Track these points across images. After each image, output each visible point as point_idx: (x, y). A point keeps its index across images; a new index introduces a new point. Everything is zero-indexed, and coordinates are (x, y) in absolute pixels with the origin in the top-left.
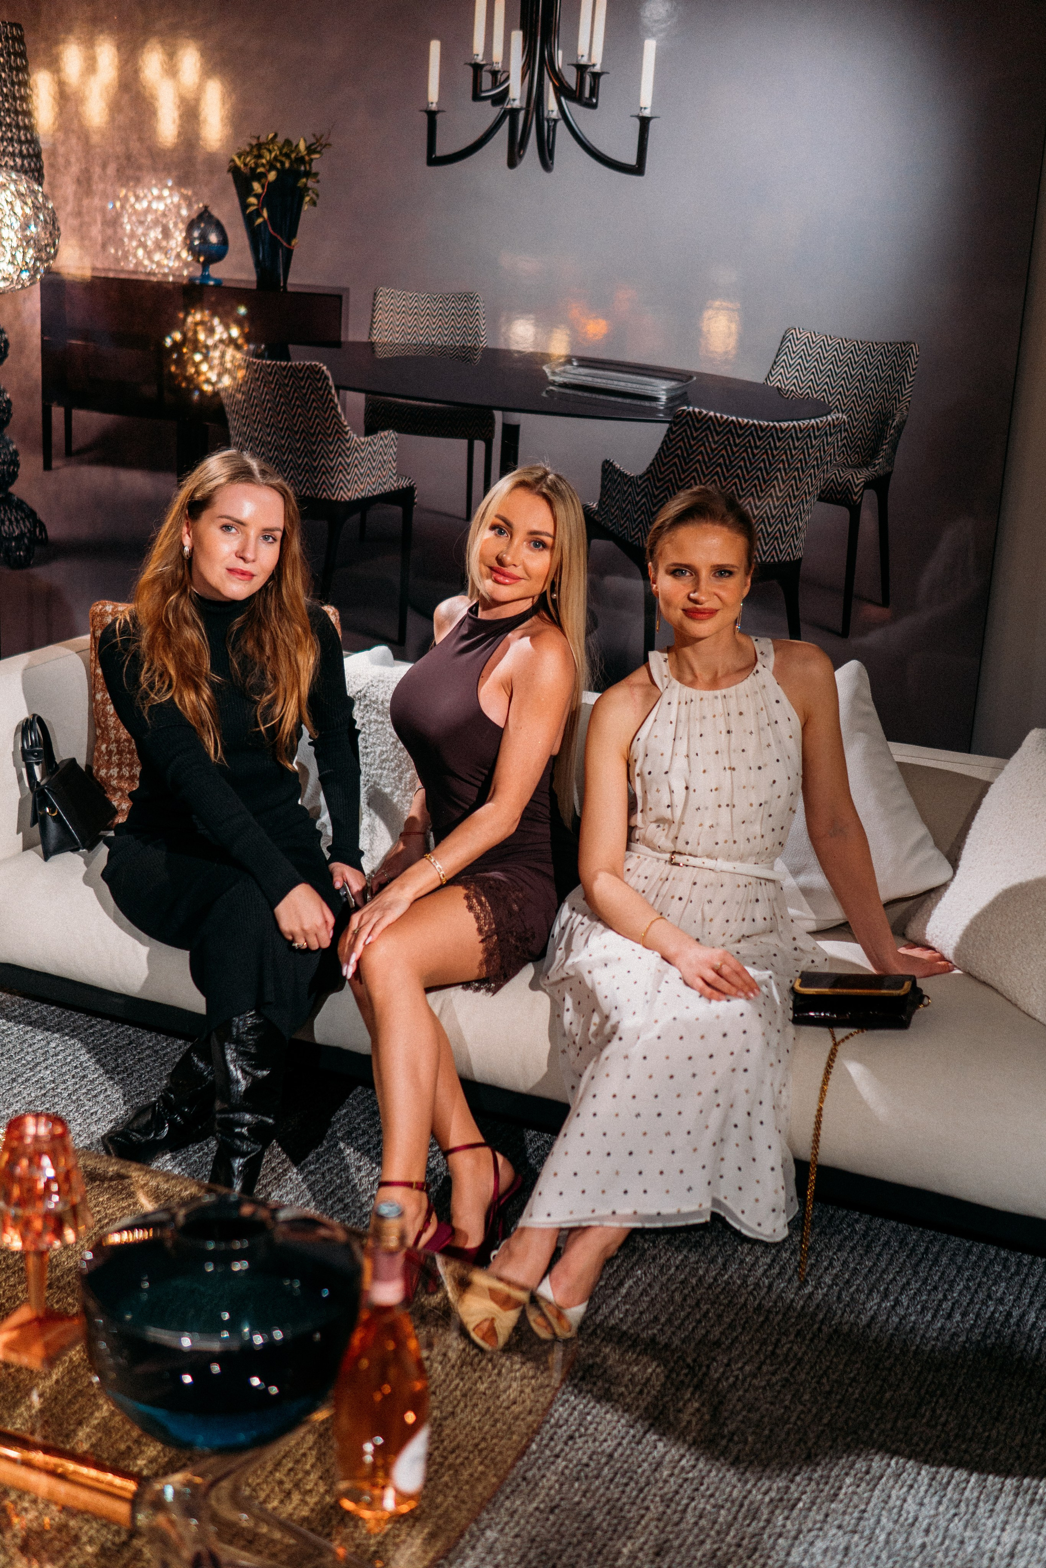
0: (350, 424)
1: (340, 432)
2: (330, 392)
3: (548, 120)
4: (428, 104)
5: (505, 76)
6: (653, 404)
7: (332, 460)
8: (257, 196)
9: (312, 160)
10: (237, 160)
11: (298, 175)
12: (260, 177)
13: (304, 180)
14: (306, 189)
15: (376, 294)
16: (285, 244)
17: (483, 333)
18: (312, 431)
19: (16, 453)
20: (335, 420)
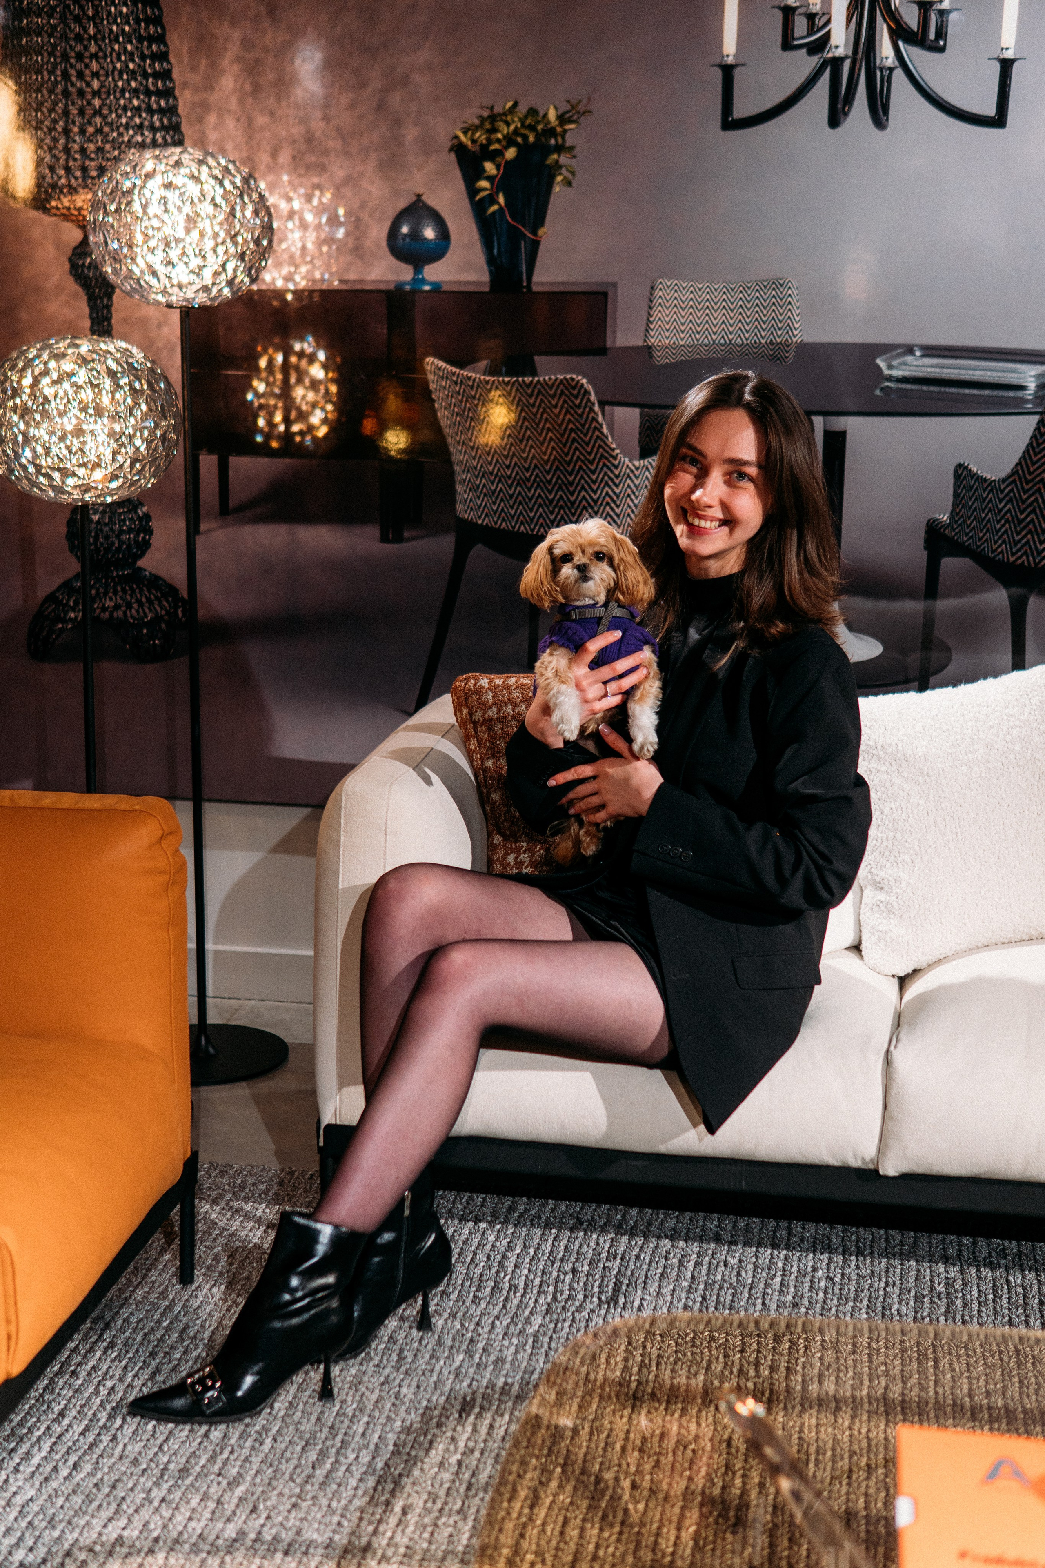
0: (618, 446)
1: (606, 457)
2: (592, 410)
3: (881, 69)
4: (722, 56)
5: (823, 20)
6: (1018, 394)
7: (595, 492)
8: (490, 179)
9: (565, 131)
10: (460, 135)
11: (548, 150)
12: (493, 156)
13: (555, 156)
14: (558, 166)
15: (652, 288)
16: (529, 235)
17: (797, 326)
18: (568, 459)
19: (147, 517)
20: (599, 442)
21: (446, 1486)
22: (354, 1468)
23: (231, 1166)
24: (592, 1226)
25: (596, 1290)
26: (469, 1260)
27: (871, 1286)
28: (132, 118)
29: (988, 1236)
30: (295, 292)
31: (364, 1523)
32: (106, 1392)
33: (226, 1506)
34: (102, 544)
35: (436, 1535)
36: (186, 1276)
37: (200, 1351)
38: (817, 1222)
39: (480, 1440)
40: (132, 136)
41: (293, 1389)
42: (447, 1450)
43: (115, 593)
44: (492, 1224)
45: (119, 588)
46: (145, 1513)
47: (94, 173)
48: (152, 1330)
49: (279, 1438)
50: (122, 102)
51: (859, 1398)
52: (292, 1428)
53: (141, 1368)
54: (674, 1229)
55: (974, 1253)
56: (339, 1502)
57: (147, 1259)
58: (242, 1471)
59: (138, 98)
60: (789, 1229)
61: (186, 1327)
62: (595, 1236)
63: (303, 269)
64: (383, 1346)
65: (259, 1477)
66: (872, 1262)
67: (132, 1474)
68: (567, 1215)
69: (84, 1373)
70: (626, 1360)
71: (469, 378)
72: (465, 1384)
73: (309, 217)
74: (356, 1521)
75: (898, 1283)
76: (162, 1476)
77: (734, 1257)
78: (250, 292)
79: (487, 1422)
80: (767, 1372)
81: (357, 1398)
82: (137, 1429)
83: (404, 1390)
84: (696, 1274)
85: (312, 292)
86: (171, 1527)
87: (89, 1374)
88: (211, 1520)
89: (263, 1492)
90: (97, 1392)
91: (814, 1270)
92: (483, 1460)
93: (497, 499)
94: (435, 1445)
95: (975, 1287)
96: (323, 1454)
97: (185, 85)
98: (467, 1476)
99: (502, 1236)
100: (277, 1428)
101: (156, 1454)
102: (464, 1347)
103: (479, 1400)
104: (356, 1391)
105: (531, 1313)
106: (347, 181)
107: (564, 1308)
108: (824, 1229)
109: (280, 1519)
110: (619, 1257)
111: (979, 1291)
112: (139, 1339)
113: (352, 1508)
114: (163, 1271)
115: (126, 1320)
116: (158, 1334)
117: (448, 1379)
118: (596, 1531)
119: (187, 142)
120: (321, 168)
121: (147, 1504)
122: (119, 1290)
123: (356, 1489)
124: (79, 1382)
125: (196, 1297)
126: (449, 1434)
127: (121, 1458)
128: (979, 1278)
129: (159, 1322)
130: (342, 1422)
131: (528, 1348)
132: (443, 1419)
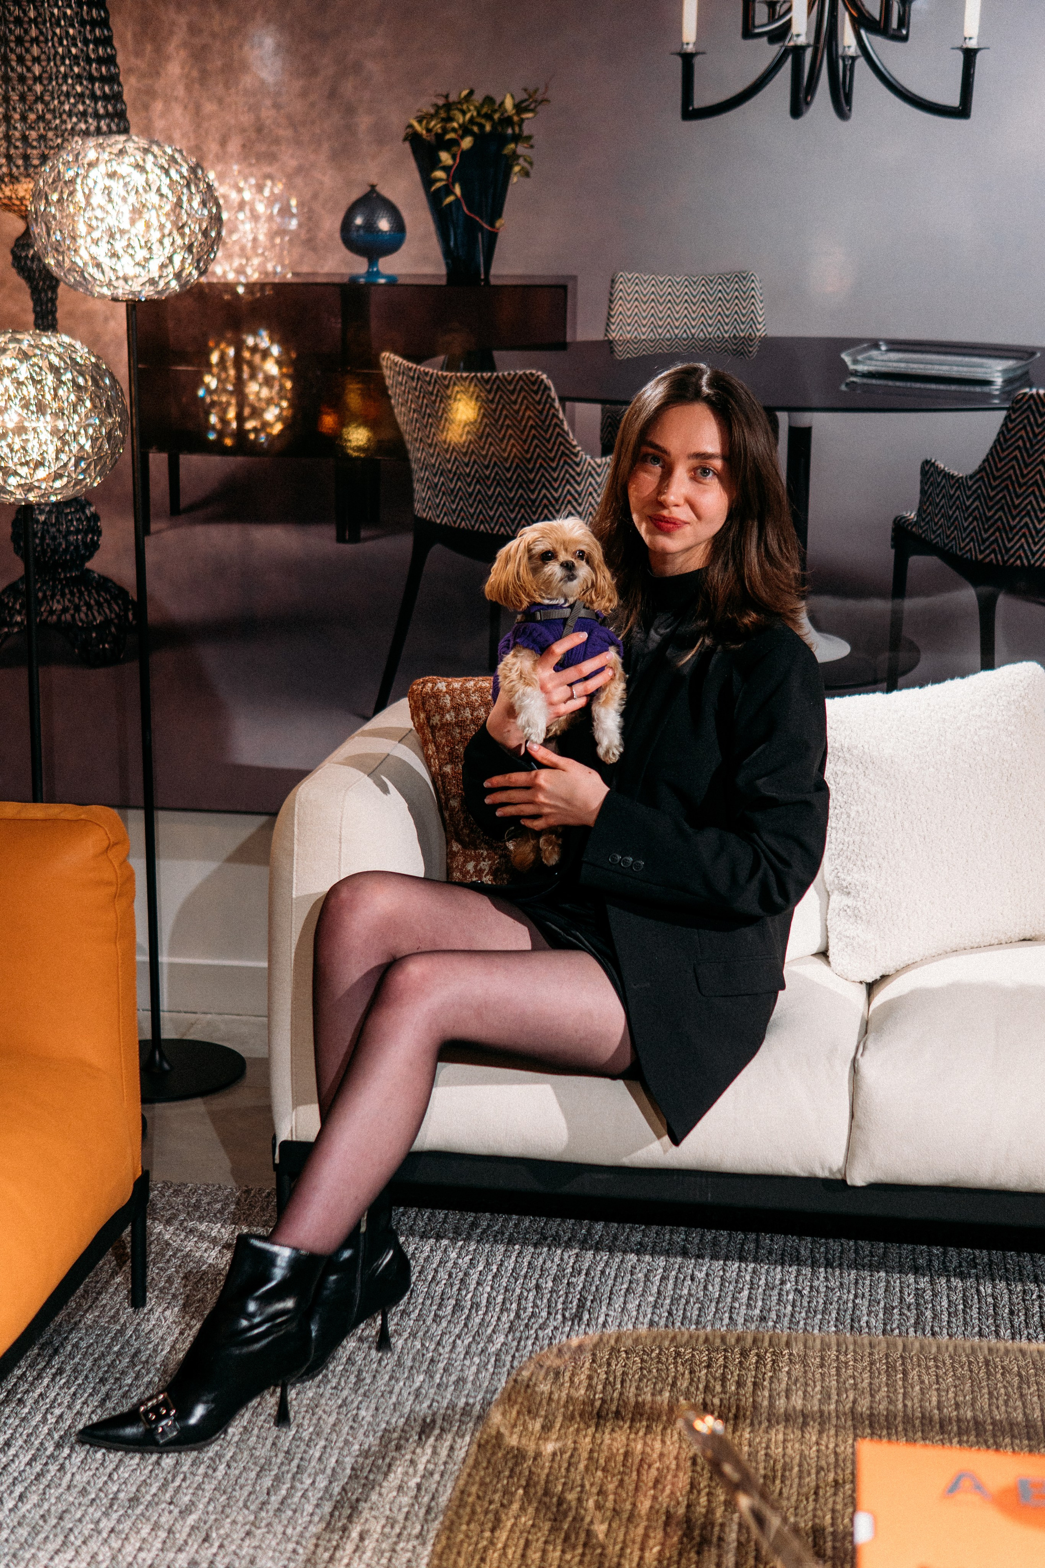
0: (580, 443)
1: (567, 454)
2: (552, 406)
3: (844, 59)
4: (682, 44)
5: (785, 7)
6: (986, 389)
7: (556, 490)
8: (446, 169)
9: (522, 120)
10: (416, 124)
11: (504, 140)
12: (449, 146)
13: (512, 146)
14: (515, 156)
15: (613, 281)
16: (486, 226)
17: (760, 320)
18: (529, 456)
19: (95, 517)
20: (560, 439)
21: (405, 1510)
22: (310, 1494)
23: (186, 1185)
24: (556, 1241)
25: (560, 1306)
26: (430, 1277)
27: (840, 1298)
28: (75, 105)
29: (958, 1245)
30: (247, 286)
31: (320, 1550)
32: (54, 1420)
33: (177, 1535)
34: (48, 545)
35: (394, 1560)
36: (137, 1299)
37: (152, 1376)
38: (786, 1234)
39: (441, 1462)
40: (76, 124)
41: (247, 1415)
42: (407, 1473)
43: (63, 595)
44: (453, 1240)
45: (67, 591)
46: (93, 1545)
47: (36, 162)
48: (103, 1356)
49: (234, 1464)
50: (65, 88)
51: (826, 1414)
52: (246, 1454)
53: (91, 1395)
54: (640, 1243)
55: (944, 1263)
56: (294, 1528)
57: (97, 1282)
58: (194, 1499)
59: (81, 84)
60: (757, 1241)
61: (138, 1352)
62: (559, 1252)
63: (256, 261)
64: (341, 1368)
65: (212, 1504)
66: (841, 1273)
67: (80, 1504)
68: (531, 1230)
69: (31, 1401)
70: (590, 1378)
71: (426, 374)
72: (425, 1405)
73: (261, 208)
74: (312, 1548)
75: (867, 1295)
76: (111, 1506)
77: (701, 1271)
78: (199, 285)
79: (448, 1444)
80: (733, 1388)
81: (314, 1421)
82: (86, 1458)
83: (363, 1413)
84: (662, 1289)
85: (263, 286)
86: (120, 1558)
87: (36, 1402)
88: (162, 1550)
89: (216, 1520)
90: (44, 1420)
91: (783, 1282)
92: (443, 1483)
93: (456, 496)
94: (394, 1468)
95: (945, 1298)
96: (278, 1479)
97: (130, 71)
98: (426, 1499)
99: (464, 1253)
100: (231, 1454)
101: (105, 1483)
102: (424, 1367)
103: (439, 1422)
104: (313, 1414)
105: (494, 1331)
106: (299, 170)
107: (527, 1325)
108: (792, 1241)
109: (234, 1547)
110: (584, 1272)
111: (949, 1301)
112: (89, 1364)
113: (307, 1535)
114: (114, 1294)
115: (76, 1346)
116: (109, 1359)
117: (407, 1400)
118: (558, 1554)
119: (133, 130)
120: (271, 158)
121: (95, 1534)
122: (69, 1314)
123: (312, 1515)
124: (26, 1410)
125: (148, 1320)
126: (408, 1457)
127: (69, 1488)
128: (949, 1288)
129: (109, 1347)
130: (298, 1447)
131: (490, 1367)
132: (402, 1442)
